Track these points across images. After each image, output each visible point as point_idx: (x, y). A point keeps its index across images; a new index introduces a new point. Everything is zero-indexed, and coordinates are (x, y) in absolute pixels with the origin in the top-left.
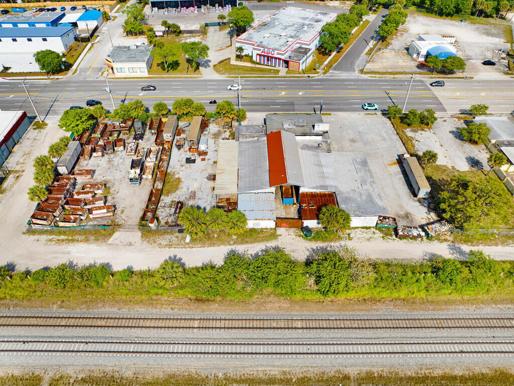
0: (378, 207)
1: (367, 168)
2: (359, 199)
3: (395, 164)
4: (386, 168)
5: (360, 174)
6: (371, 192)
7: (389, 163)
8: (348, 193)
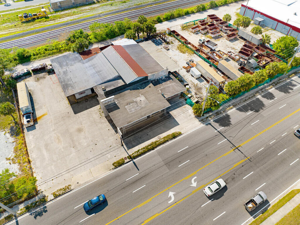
0: (56, 61)
1: (63, 83)
2: (68, 62)
3: (40, 118)
4: (48, 111)
5: (68, 77)
6: (60, 68)
7: (45, 117)
8: (75, 63)
